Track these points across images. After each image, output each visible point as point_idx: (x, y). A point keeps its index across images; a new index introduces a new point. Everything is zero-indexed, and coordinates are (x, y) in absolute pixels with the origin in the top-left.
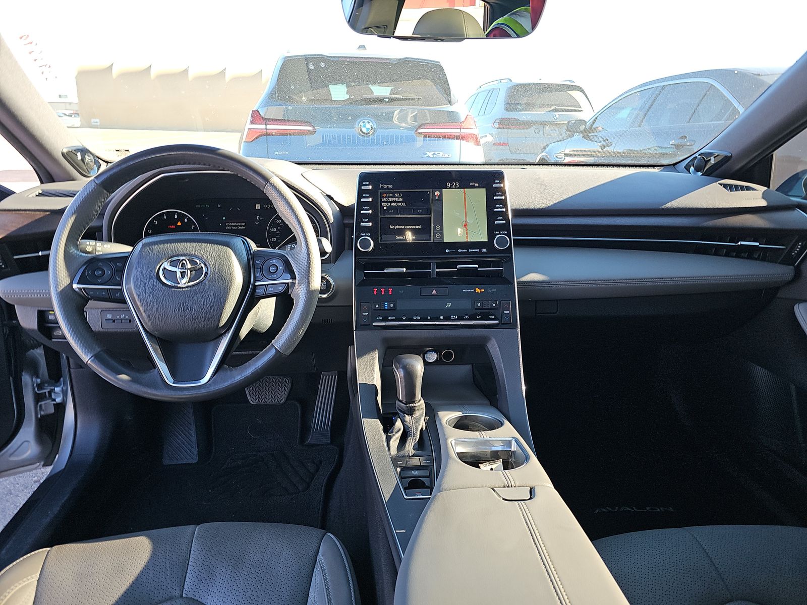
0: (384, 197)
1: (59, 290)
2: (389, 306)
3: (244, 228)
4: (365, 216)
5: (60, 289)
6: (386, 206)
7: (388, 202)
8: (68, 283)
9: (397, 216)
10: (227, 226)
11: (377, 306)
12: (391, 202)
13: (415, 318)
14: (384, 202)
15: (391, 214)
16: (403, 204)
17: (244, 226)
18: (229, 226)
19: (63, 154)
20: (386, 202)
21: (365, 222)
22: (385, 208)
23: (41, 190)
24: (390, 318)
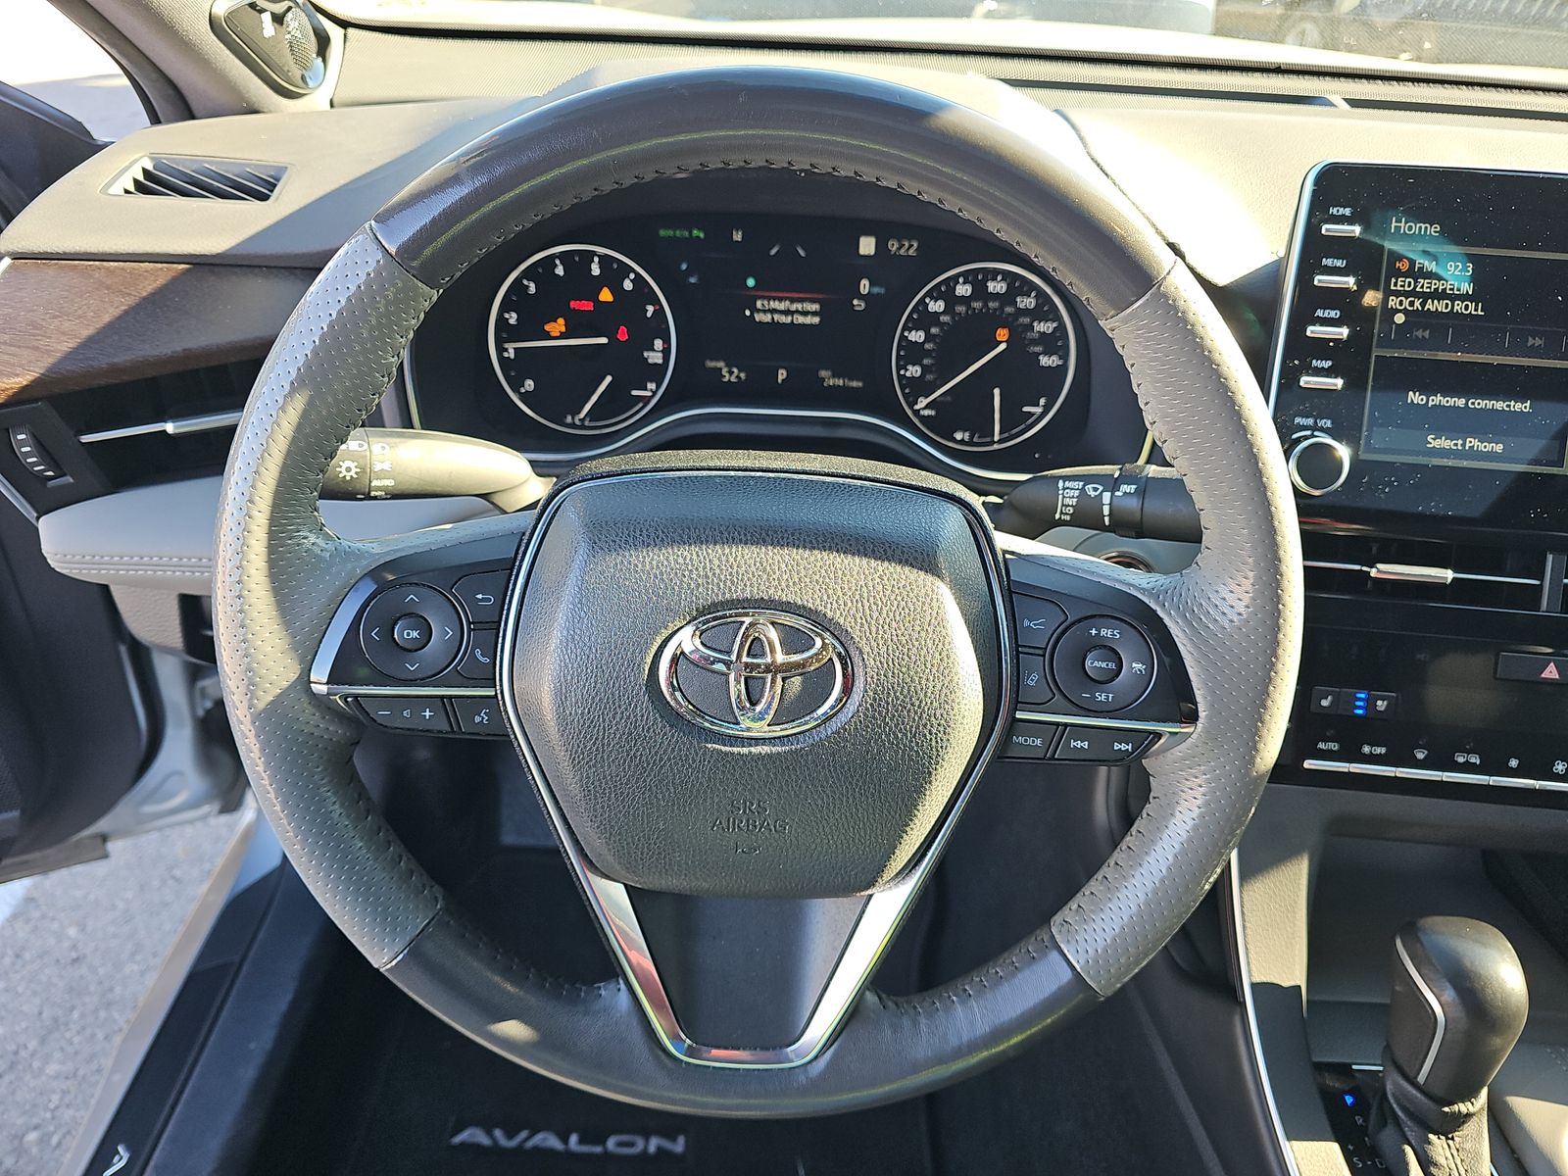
0: (1399, 274)
1: (261, 705)
2: (1370, 703)
3: (816, 320)
4: (1321, 347)
5: (265, 699)
6: (1405, 311)
7: (1413, 293)
8: (293, 676)
9: (1443, 356)
10: (759, 311)
11: (1325, 703)
12: (1425, 297)
13: (1461, 760)
14: (1397, 294)
15: (1421, 344)
16: (1472, 306)
17: (814, 314)
18: (765, 311)
19: (213, 22)
20: (1407, 294)
21: (1318, 372)
22: (1400, 319)
23: (152, 159)
24: (1366, 749)
